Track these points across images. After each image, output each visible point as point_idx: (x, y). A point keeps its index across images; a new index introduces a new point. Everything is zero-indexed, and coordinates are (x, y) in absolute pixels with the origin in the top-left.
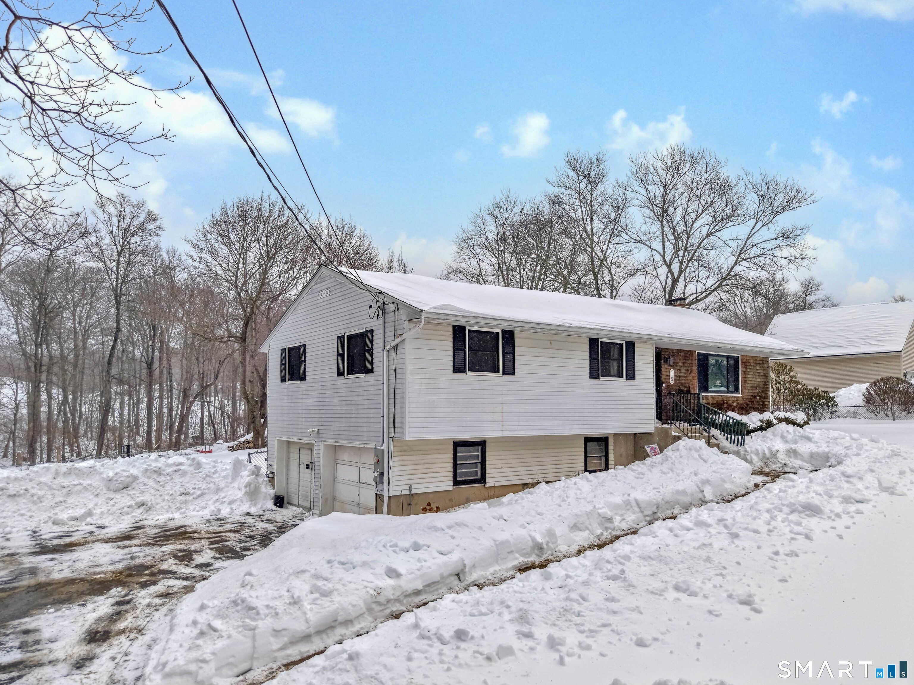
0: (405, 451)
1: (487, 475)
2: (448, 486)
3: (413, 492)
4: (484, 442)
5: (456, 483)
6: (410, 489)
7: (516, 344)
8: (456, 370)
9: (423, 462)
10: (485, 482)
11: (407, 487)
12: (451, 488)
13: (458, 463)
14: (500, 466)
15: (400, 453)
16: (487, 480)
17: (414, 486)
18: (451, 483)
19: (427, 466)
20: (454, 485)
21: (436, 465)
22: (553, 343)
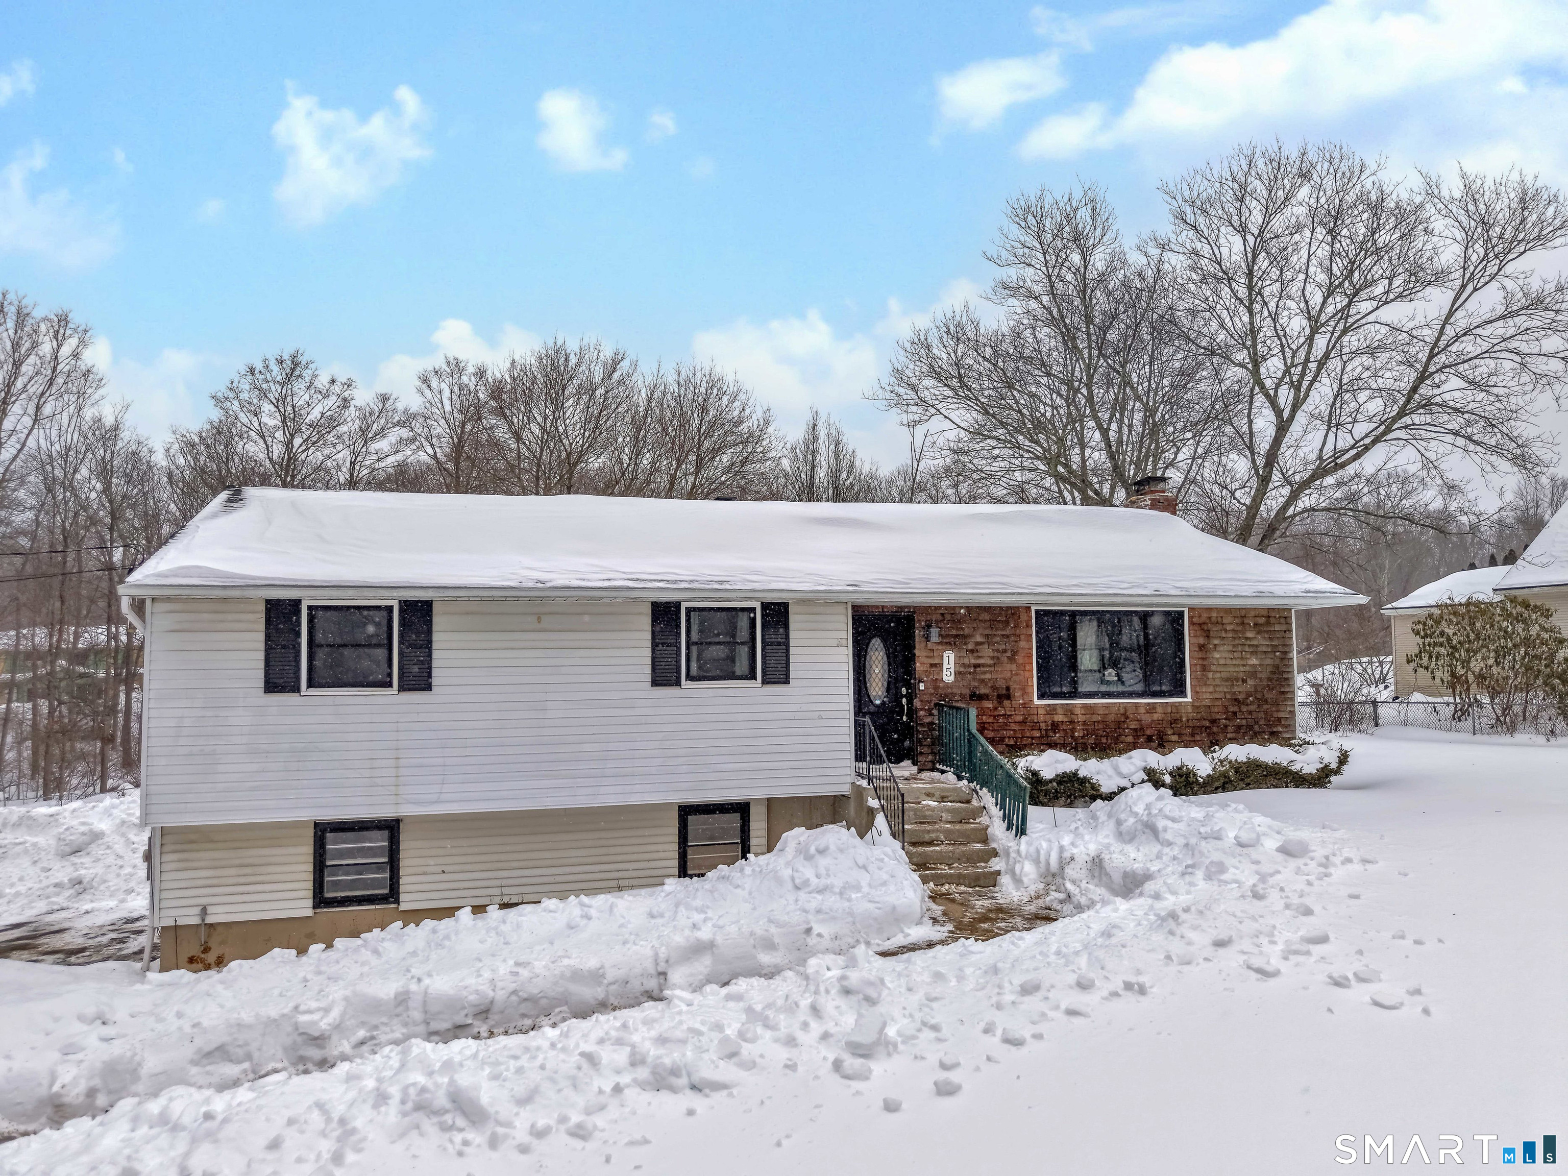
0: (192, 842)
1: (402, 888)
2: (303, 907)
3: (210, 920)
4: (398, 821)
5: (320, 900)
6: (204, 911)
7: (435, 628)
8: (272, 686)
9: (237, 862)
10: (397, 901)
11: (197, 910)
12: (309, 912)
13: (329, 863)
14: (440, 869)
15: (179, 847)
16: (403, 897)
17: (210, 910)
18: (310, 903)
19: (248, 870)
20: (315, 907)
21: (271, 869)
22: (543, 617)
